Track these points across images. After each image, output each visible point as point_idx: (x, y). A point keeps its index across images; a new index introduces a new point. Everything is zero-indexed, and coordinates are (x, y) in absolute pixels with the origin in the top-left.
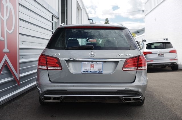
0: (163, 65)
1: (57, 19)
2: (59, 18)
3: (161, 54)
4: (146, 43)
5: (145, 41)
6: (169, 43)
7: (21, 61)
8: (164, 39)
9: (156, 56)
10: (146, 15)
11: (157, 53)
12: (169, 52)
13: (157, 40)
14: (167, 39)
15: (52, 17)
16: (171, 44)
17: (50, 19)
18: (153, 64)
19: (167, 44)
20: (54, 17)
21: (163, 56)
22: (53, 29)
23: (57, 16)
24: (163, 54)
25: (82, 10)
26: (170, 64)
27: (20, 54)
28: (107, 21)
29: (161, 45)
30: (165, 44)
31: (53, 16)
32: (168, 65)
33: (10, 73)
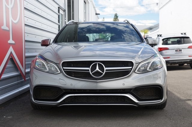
0: (181, 62)
1: (64, 11)
2: (65, 11)
3: (178, 50)
4: (161, 38)
5: (161, 36)
6: (188, 38)
7: (27, 55)
8: (182, 34)
9: (173, 52)
10: (160, 8)
11: (174, 49)
12: (187, 48)
13: (174, 35)
14: (185, 34)
15: (58, 9)
16: (190, 39)
17: (57, 11)
18: (170, 62)
19: (185, 39)
20: (60, 9)
21: (180, 52)
22: (59, 23)
23: (63, 7)
24: (181, 50)
25: (89, 3)
26: (189, 60)
27: (26, 47)
28: (116, 17)
29: (179, 40)
30: (182, 39)
31: (59, 7)
32: (187, 62)
33: (16, 67)
